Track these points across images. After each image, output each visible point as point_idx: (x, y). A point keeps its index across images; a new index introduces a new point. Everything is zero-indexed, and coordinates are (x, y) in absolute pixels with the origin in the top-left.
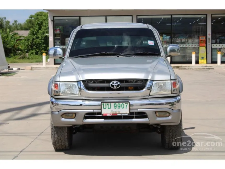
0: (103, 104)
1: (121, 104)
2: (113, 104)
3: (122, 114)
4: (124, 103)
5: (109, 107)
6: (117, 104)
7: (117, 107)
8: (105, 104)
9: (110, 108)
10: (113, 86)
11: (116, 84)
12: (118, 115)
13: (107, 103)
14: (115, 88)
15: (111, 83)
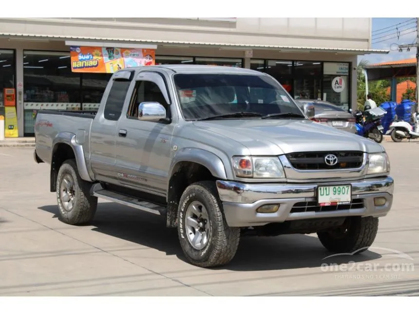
0: (320, 189)
1: (341, 187)
2: (332, 188)
3: (343, 203)
4: (345, 187)
5: (327, 193)
6: (337, 187)
7: (337, 192)
8: (322, 188)
9: (329, 194)
10: (328, 161)
11: (333, 159)
12: (338, 204)
13: (325, 188)
14: (332, 164)
15: (326, 157)
